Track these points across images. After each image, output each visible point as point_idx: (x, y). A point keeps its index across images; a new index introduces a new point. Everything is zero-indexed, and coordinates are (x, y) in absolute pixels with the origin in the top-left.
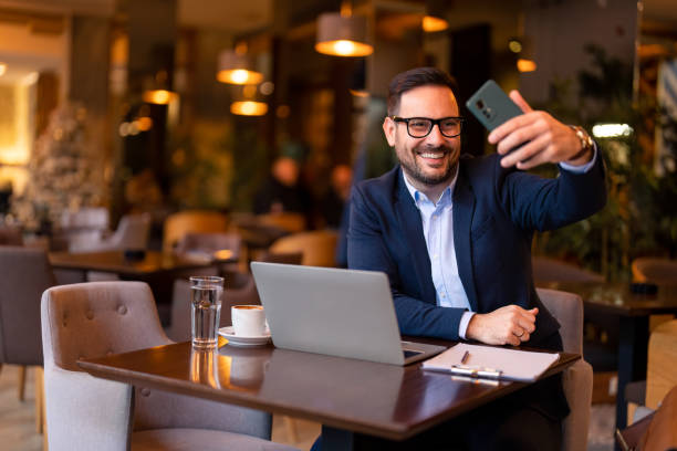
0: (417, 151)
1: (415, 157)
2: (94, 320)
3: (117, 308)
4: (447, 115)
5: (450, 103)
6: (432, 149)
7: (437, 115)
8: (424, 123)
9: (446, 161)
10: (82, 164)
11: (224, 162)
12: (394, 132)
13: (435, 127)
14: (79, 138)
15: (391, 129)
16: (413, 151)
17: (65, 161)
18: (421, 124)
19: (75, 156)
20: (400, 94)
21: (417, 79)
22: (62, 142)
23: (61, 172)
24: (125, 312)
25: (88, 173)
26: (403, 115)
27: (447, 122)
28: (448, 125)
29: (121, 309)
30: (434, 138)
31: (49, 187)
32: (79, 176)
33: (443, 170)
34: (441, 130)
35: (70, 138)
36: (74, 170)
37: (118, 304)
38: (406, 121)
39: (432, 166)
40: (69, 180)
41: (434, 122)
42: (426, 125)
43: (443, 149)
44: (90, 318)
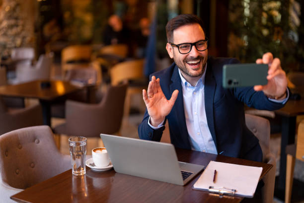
0: (185, 61)
1: (185, 65)
2: (22, 149)
3: (34, 141)
4: (199, 39)
5: (200, 33)
6: (193, 59)
7: (193, 40)
8: (188, 46)
9: (201, 65)
10: (20, 22)
11: (88, 18)
12: (172, 51)
13: (193, 47)
14: (18, 10)
15: (171, 49)
16: (184, 61)
17: (12, 22)
18: (186, 47)
19: (16, 18)
20: (172, 31)
21: (180, 22)
22: (9, 12)
23: (11, 27)
24: (39, 142)
25: (23, 26)
26: (176, 43)
27: (200, 43)
28: (200, 45)
29: (36, 141)
30: (193, 53)
31: (5, 34)
32: (19, 29)
33: (200, 70)
34: (196, 48)
35: (13, 10)
36: (16, 25)
37: (34, 138)
38: (178, 46)
39: (194, 70)
40: (15, 30)
41: (192, 44)
42: (188, 47)
43: (199, 58)
44: (20, 148)
